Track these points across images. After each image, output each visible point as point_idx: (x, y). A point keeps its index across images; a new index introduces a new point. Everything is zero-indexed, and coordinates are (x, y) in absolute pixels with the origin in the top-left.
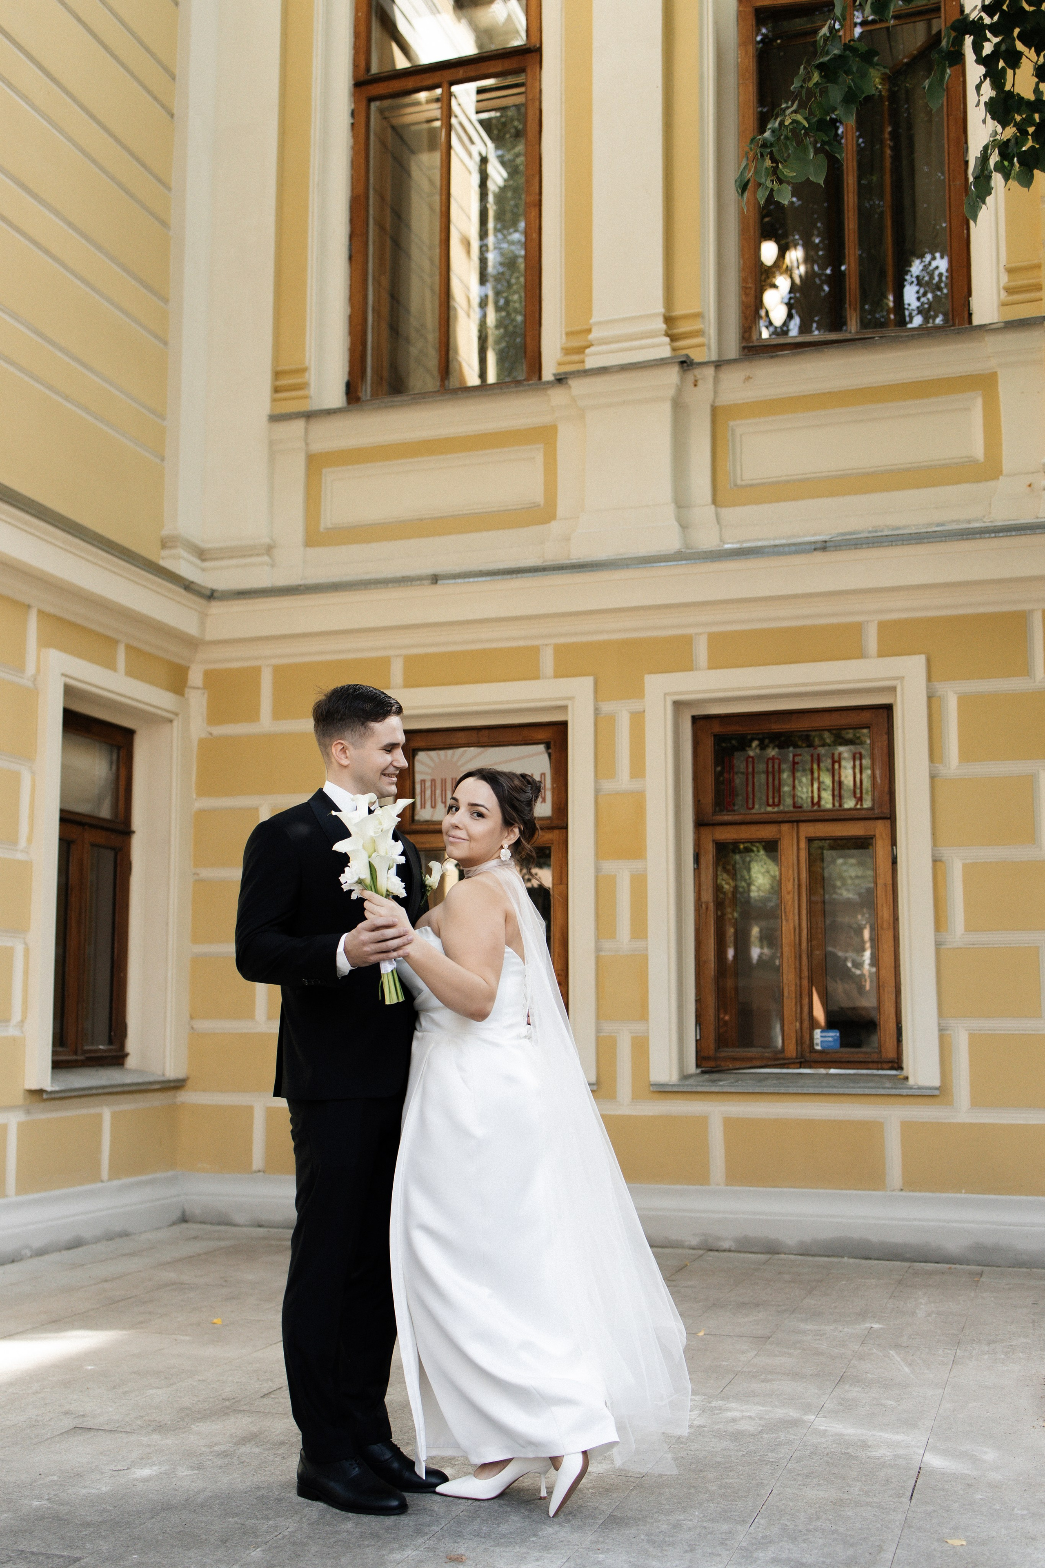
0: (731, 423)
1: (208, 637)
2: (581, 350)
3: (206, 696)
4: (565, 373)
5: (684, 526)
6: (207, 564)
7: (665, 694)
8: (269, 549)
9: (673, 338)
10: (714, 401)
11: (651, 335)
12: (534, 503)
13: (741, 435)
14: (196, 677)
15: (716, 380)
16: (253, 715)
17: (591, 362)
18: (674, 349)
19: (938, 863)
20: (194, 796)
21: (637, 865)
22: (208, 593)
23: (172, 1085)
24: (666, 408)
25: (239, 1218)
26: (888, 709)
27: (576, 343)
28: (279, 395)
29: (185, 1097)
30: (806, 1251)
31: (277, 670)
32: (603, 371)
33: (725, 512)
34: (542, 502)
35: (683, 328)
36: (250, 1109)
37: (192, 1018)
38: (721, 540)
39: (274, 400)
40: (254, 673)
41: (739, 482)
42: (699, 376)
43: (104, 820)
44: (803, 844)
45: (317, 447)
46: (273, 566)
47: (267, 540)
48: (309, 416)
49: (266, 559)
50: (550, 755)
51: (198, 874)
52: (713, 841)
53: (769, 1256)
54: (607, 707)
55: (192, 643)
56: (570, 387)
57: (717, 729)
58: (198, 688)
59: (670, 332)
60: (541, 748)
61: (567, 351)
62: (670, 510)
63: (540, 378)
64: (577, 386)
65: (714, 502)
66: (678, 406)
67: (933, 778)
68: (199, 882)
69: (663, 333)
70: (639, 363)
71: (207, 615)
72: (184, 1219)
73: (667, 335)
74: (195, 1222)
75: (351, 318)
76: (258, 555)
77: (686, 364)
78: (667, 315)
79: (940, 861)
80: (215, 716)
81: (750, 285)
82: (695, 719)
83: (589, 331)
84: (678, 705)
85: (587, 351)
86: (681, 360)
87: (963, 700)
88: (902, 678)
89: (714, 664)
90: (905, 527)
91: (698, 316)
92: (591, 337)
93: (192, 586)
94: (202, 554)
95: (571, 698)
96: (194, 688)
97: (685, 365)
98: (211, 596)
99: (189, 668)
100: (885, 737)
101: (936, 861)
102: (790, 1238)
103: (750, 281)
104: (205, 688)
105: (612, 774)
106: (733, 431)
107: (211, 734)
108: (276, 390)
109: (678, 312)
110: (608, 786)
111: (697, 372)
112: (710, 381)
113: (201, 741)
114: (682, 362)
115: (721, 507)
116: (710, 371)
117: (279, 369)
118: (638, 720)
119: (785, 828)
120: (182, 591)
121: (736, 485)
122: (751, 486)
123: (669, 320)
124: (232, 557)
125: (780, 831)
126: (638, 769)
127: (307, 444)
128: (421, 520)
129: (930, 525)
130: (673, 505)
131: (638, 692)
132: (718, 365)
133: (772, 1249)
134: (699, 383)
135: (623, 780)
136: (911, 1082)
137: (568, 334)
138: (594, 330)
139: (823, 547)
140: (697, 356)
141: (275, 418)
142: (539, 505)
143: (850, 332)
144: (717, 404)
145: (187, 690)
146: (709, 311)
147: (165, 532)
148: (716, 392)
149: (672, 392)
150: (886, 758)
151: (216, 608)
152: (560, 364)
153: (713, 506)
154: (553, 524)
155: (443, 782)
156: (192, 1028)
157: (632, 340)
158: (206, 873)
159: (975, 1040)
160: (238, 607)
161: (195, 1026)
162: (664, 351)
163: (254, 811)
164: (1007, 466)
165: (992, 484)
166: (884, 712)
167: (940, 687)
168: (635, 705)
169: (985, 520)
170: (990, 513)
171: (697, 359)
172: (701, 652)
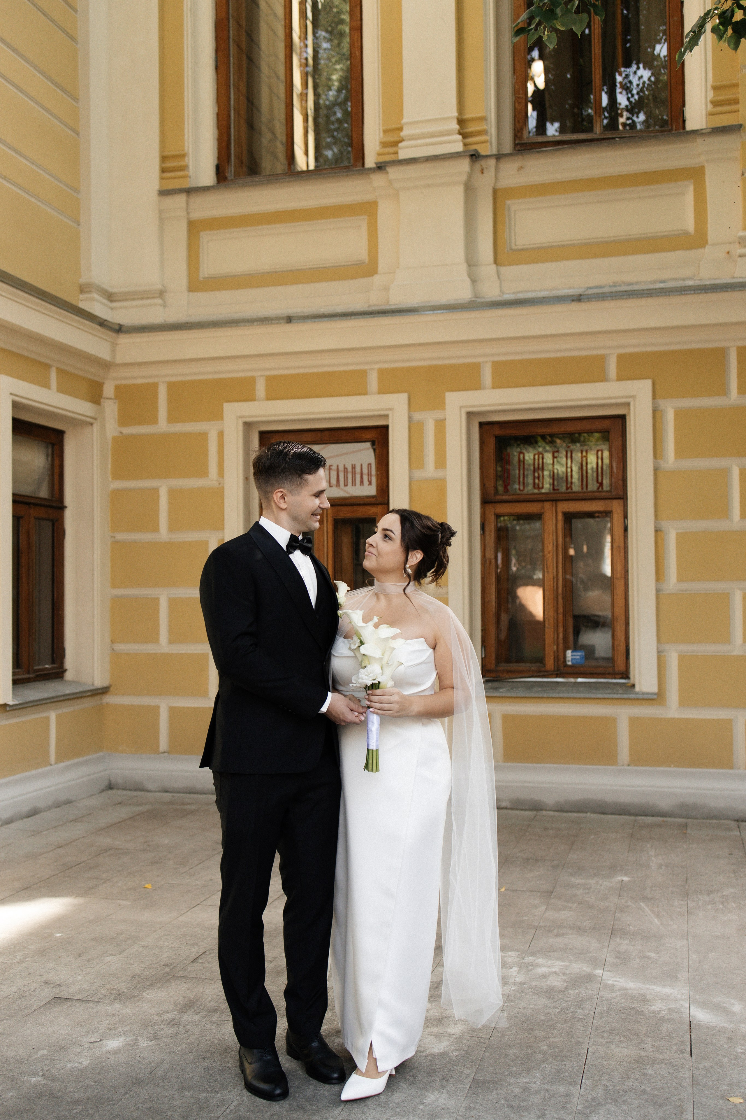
0: (508, 202)
1: (118, 360)
2: (395, 144)
3: (117, 404)
4: (385, 162)
5: (474, 281)
6: (115, 304)
7: (461, 407)
8: (161, 294)
9: (465, 136)
10: (495, 184)
11: (448, 133)
12: (360, 261)
13: (515, 211)
14: (109, 390)
15: (497, 170)
16: (154, 420)
17: (403, 154)
18: (465, 145)
19: (659, 532)
20: (110, 479)
22: (117, 327)
23: (99, 691)
24: (460, 190)
25: (150, 786)
26: (623, 418)
27: (391, 138)
28: (166, 175)
29: (108, 699)
30: (561, 808)
31: (171, 386)
32: (412, 161)
33: (503, 269)
34: (367, 261)
35: (471, 128)
36: (157, 708)
37: (113, 642)
38: (501, 291)
39: (162, 179)
40: (154, 387)
41: (514, 247)
42: (484, 166)
43: (45, 499)
44: (560, 517)
45: (196, 215)
46: (165, 306)
47: (160, 287)
48: (189, 191)
49: (159, 301)
50: (374, 450)
51: (114, 537)
52: (495, 514)
53: (535, 813)
54: (417, 416)
55: (106, 365)
56: (387, 173)
57: (498, 432)
58: (111, 399)
59: (461, 131)
60: (368, 445)
61: (384, 144)
62: (463, 268)
63: (363, 165)
64: (393, 172)
65: (496, 262)
66: (469, 188)
67: (656, 470)
68: (115, 543)
69: (457, 132)
70: (440, 155)
71: (116, 344)
72: (110, 787)
73: (460, 133)
74: (118, 789)
75: (218, 115)
76: (153, 298)
77: (475, 157)
78: (460, 117)
79: (660, 530)
80: (124, 420)
81: (521, 96)
82: (481, 425)
83: (401, 129)
84: (470, 415)
85: (400, 145)
86: (471, 153)
87: (679, 414)
88: (634, 397)
89: (496, 385)
90: (637, 283)
91: (483, 119)
92: (403, 134)
93: (105, 323)
94: (110, 297)
95: (391, 409)
96: (108, 398)
97: (474, 157)
98: (119, 329)
99: (103, 383)
100: (620, 439)
101: (657, 531)
102: (549, 800)
103: (521, 92)
104: (116, 399)
105: (421, 465)
106: (509, 208)
107: (121, 433)
108: (163, 170)
109: (467, 116)
110: (418, 474)
111: (483, 163)
112: (493, 170)
113: (115, 439)
114: (472, 155)
115: (501, 265)
116: (492, 162)
117: (166, 154)
118: (441, 425)
119: (547, 505)
120: (98, 327)
121: (511, 249)
122: (523, 250)
123: (461, 122)
124: (133, 299)
125: (543, 507)
126: (441, 462)
127: (188, 213)
128: (276, 272)
129: (655, 282)
130: (465, 265)
131: (441, 405)
132: (499, 157)
133: (536, 807)
134: (485, 171)
135: (430, 470)
136: (637, 689)
137: (385, 131)
138: (404, 128)
139: (578, 298)
140: (484, 150)
141: (163, 193)
142: (364, 263)
143: (596, 133)
144: (497, 187)
145: (102, 400)
146: (491, 116)
147: (82, 281)
148: (496, 178)
149: (464, 178)
150: (620, 455)
151: (124, 339)
152: (379, 154)
153: (495, 265)
154: (376, 277)
156: (113, 649)
157: (433, 137)
158: (120, 536)
159: (683, 659)
160: (139, 339)
161: (115, 648)
162: (459, 147)
163: (156, 491)
164: (711, 237)
165: (700, 251)
166: (620, 421)
167: (662, 403)
168: (438, 415)
169: (695, 278)
170: (699, 273)
171: (483, 153)
172: (487, 376)
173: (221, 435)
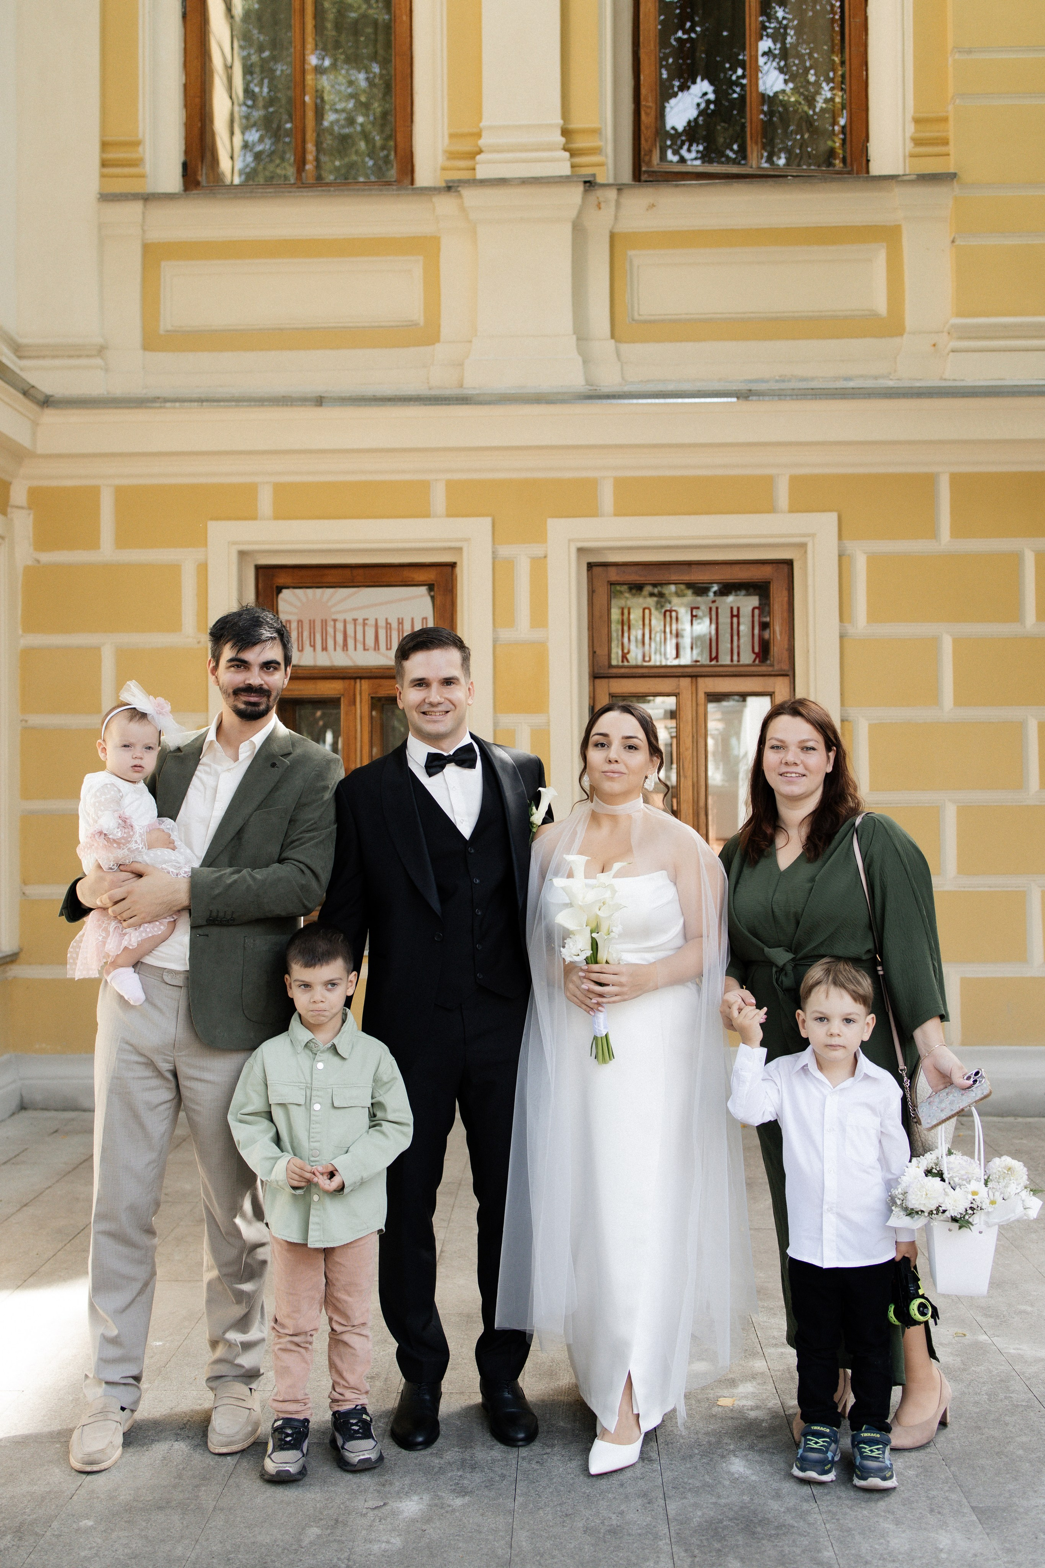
0: (631, 253)
1: (40, 451)
2: (473, 155)
3: (31, 516)
4: (460, 181)
5: (586, 360)
7: (570, 541)
8: (101, 350)
9: (573, 153)
10: (613, 228)
11: (550, 148)
12: (412, 321)
13: (638, 267)
14: (19, 494)
15: (619, 206)
16: (93, 543)
17: (485, 172)
18: (573, 166)
19: (846, 723)
20: (20, 632)
21: (538, 719)
22: (41, 397)
23: (8, 959)
24: (566, 231)
26: (790, 564)
27: (466, 146)
28: (106, 171)
29: (16, 971)
31: (120, 493)
32: (502, 182)
33: (624, 347)
34: (422, 323)
35: (580, 143)
37: (25, 882)
38: (623, 378)
39: (103, 176)
40: (93, 493)
41: (636, 317)
42: (601, 199)
44: (703, 700)
45: (156, 235)
46: (107, 370)
47: (97, 340)
48: (148, 198)
49: (98, 361)
50: (433, 598)
51: (26, 721)
52: (610, 694)
54: (505, 551)
55: (19, 456)
56: (460, 196)
57: (615, 578)
58: (22, 508)
59: (566, 147)
60: (423, 590)
61: (452, 155)
63: (412, 182)
64: (469, 195)
65: (613, 336)
66: (578, 229)
67: (842, 637)
68: (28, 731)
69: (562, 147)
70: (542, 178)
71: (38, 424)
72: (23, 1107)
73: (565, 149)
74: (36, 1109)
75: (186, 88)
76: (88, 356)
77: (590, 184)
78: (565, 126)
79: (847, 720)
80: (42, 542)
81: (650, 104)
82: (592, 566)
83: (479, 135)
84: (582, 552)
85: (478, 157)
86: (587, 179)
87: (873, 560)
88: (813, 535)
89: (620, 512)
90: (813, 379)
91: (596, 132)
92: (482, 142)
93: (31, 391)
94: (18, 351)
95: (467, 540)
96: (18, 507)
97: (588, 184)
98: (46, 402)
99: (11, 483)
100: (785, 593)
103: (650, 99)
104: (30, 508)
105: (511, 622)
106: (631, 262)
107: (38, 561)
108: (104, 164)
109: (576, 125)
110: (505, 634)
111: (599, 193)
112: (613, 204)
113: (27, 569)
114: (585, 182)
115: (620, 342)
116: (612, 194)
117: (108, 139)
118: (539, 565)
120: (21, 396)
121: (633, 320)
122: (645, 322)
123: (565, 132)
124: (54, 357)
125: (679, 686)
126: (539, 617)
127: (144, 231)
128: (281, 329)
129: (836, 379)
130: (574, 337)
131: (540, 536)
132: (620, 188)
134: (603, 205)
135: (523, 629)
137: (452, 136)
138: (484, 134)
139: (746, 395)
140: (599, 176)
141: (106, 198)
142: (416, 325)
143: (751, 167)
144: (615, 231)
145: (9, 510)
146: (606, 130)
148: (616, 218)
149: (573, 214)
150: (785, 615)
151: (50, 417)
152: (444, 169)
153: (613, 341)
154: (438, 346)
155: (312, 623)
156: (24, 893)
157: (527, 151)
158: (36, 720)
160: (74, 417)
161: (27, 892)
162: (567, 168)
163: (96, 650)
164: (910, 322)
165: (897, 340)
166: (785, 568)
167: (849, 545)
168: (537, 550)
169: (891, 377)
170: (895, 371)
171: (600, 180)
172: (607, 497)
173: (203, 569)
